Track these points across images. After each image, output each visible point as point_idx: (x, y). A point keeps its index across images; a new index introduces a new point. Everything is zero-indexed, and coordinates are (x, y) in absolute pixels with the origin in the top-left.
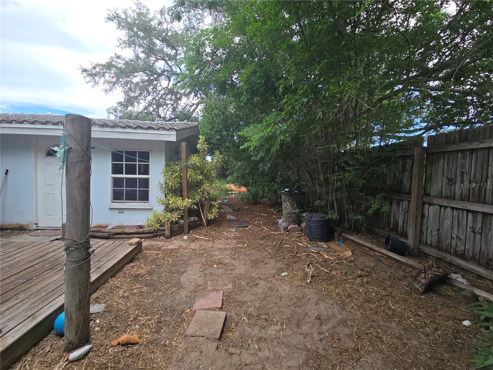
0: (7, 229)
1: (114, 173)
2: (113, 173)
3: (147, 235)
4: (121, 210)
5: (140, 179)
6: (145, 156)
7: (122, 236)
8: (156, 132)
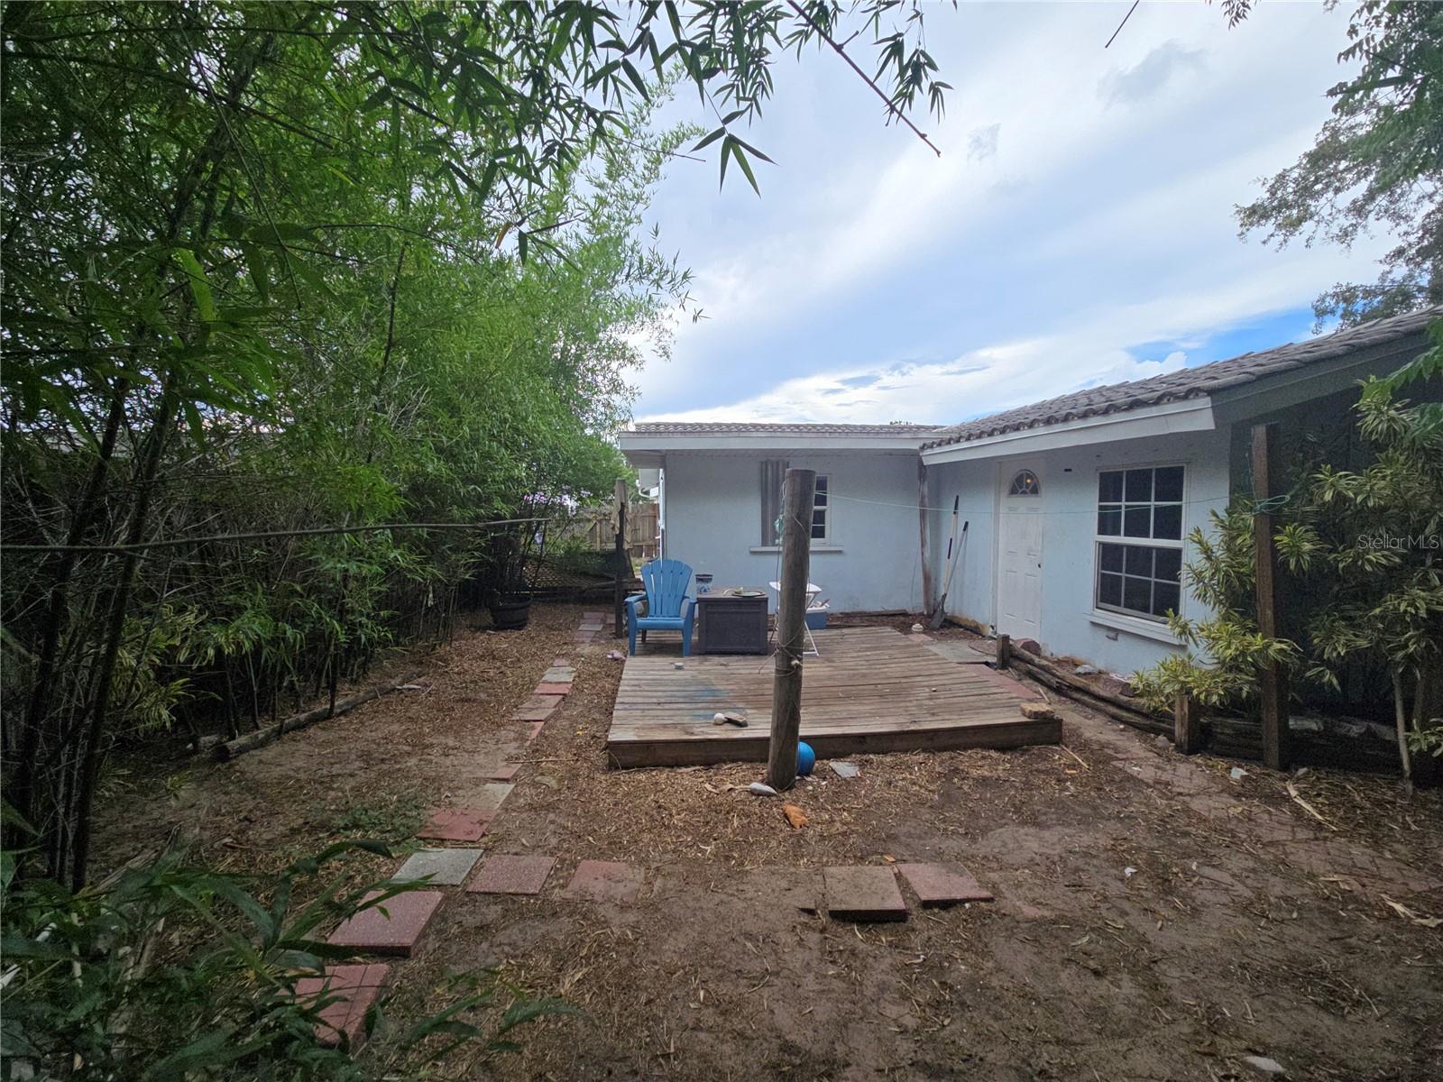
0: (961, 626)
1: (1102, 531)
2: (1100, 533)
3: (1137, 719)
4: (1115, 633)
5: (1159, 550)
6: (1171, 482)
7: (1086, 698)
8: (1154, 411)
